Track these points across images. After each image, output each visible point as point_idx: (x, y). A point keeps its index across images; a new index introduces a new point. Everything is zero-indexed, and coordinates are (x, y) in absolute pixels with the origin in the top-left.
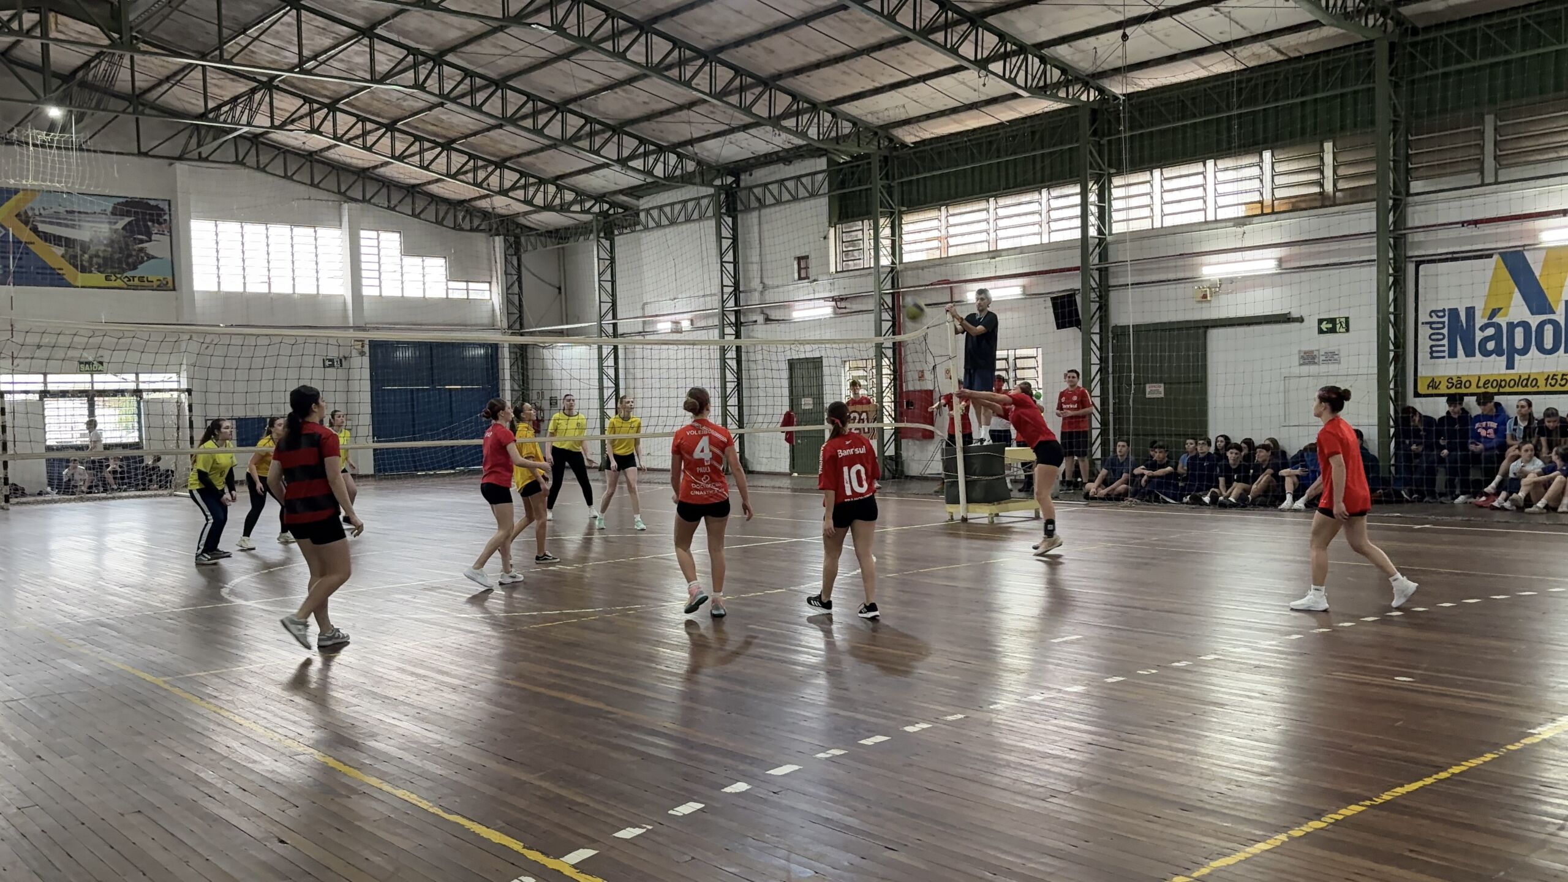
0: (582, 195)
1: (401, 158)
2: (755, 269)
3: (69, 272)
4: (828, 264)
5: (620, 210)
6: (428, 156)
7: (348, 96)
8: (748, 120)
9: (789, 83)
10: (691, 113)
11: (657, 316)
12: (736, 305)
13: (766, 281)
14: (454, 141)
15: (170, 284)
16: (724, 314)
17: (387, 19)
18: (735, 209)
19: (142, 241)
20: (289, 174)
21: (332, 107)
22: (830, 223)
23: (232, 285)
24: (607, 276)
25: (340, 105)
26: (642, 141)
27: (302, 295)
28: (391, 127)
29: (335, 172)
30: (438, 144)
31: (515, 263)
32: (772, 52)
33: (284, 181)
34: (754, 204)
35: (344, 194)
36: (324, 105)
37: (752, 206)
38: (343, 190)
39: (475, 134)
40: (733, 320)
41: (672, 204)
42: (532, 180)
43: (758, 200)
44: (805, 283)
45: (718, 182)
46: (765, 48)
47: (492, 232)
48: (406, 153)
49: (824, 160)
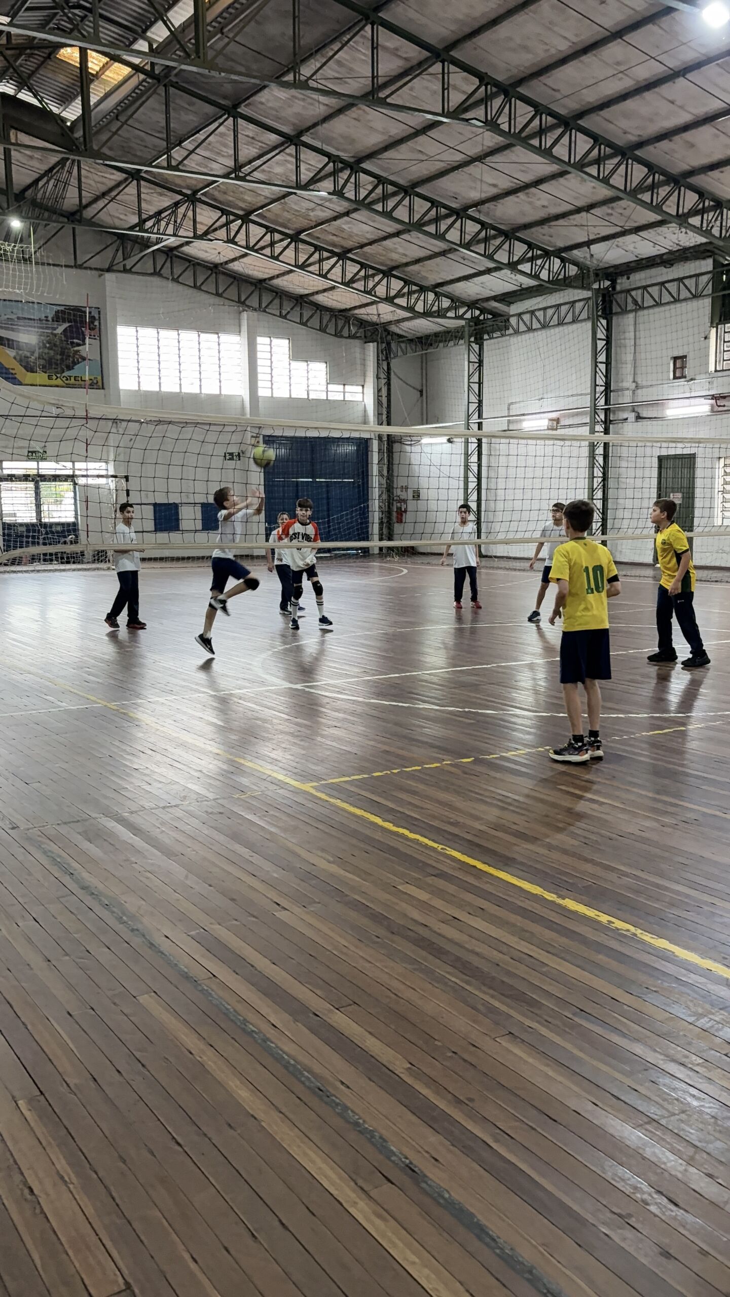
0: (457, 302)
1: (303, 267)
2: (627, 369)
3: (20, 372)
4: (707, 364)
5: (490, 316)
6: (327, 265)
7: (262, 207)
8: (654, 217)
9: (698, 180)
10: (589, 215)
11: (523, 415)
12: (606, 404)
13: (639, 380)
14: (350, 251)
15: (100, 383)
16: (596, 413)
17: (315, 125)
18: (611, 313)
19: (79, 345)
20: (198, 284)
21: (246, 219)
22: (712, 323)
23: (150, 385)
24: (475, 378)
25: (252, 217)
26: (531, 246)
27: (207, 395)
28: (295, 238)
29: (236, 283)
30: (334, 254)
31: (386, 368)
32: (692, 146)
33: (191, 291)
34: (630, 306)
35: (243, 303)
36: (238, 217)
37: (628, 309)
38: (243, 299)
39: (371, 243)
40: (603, 417)
41: (545, 309)
42: (414, 288)
43: (635, 302)
44: (682, 382)
45: (596, 286)
46: (687, 142)
47: (367, 340)
48: (308, 262)
49: (710, 262)
